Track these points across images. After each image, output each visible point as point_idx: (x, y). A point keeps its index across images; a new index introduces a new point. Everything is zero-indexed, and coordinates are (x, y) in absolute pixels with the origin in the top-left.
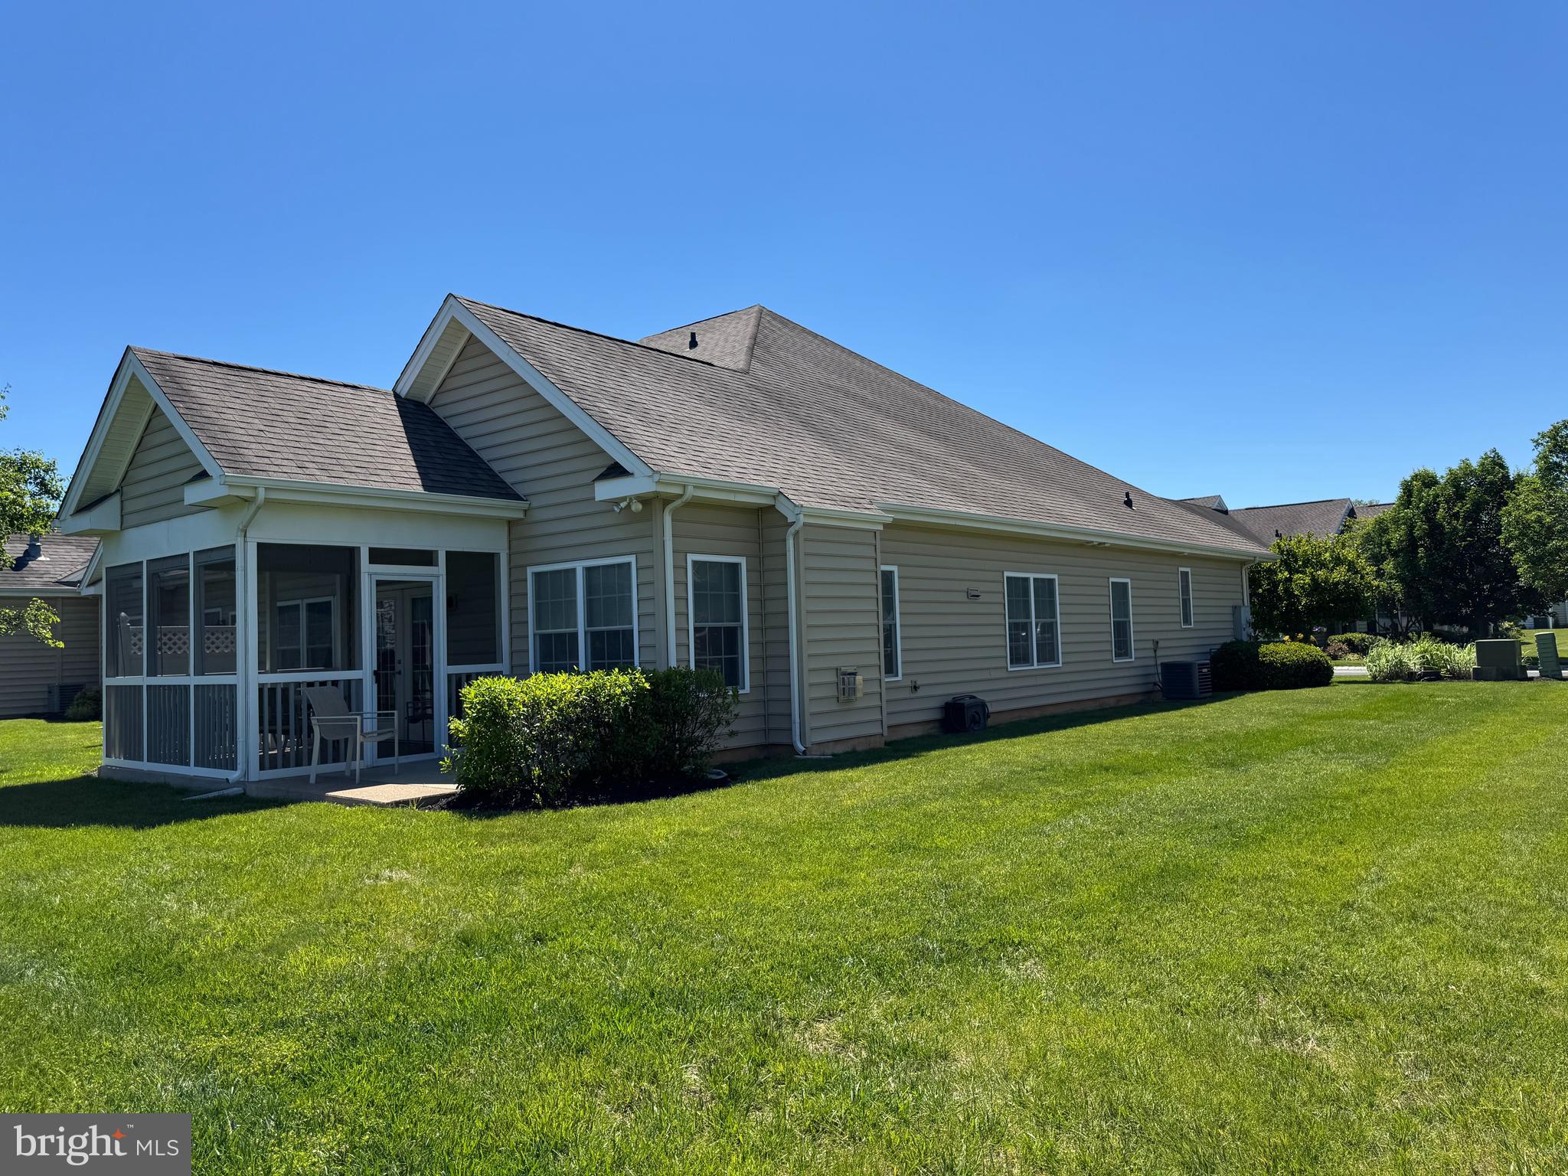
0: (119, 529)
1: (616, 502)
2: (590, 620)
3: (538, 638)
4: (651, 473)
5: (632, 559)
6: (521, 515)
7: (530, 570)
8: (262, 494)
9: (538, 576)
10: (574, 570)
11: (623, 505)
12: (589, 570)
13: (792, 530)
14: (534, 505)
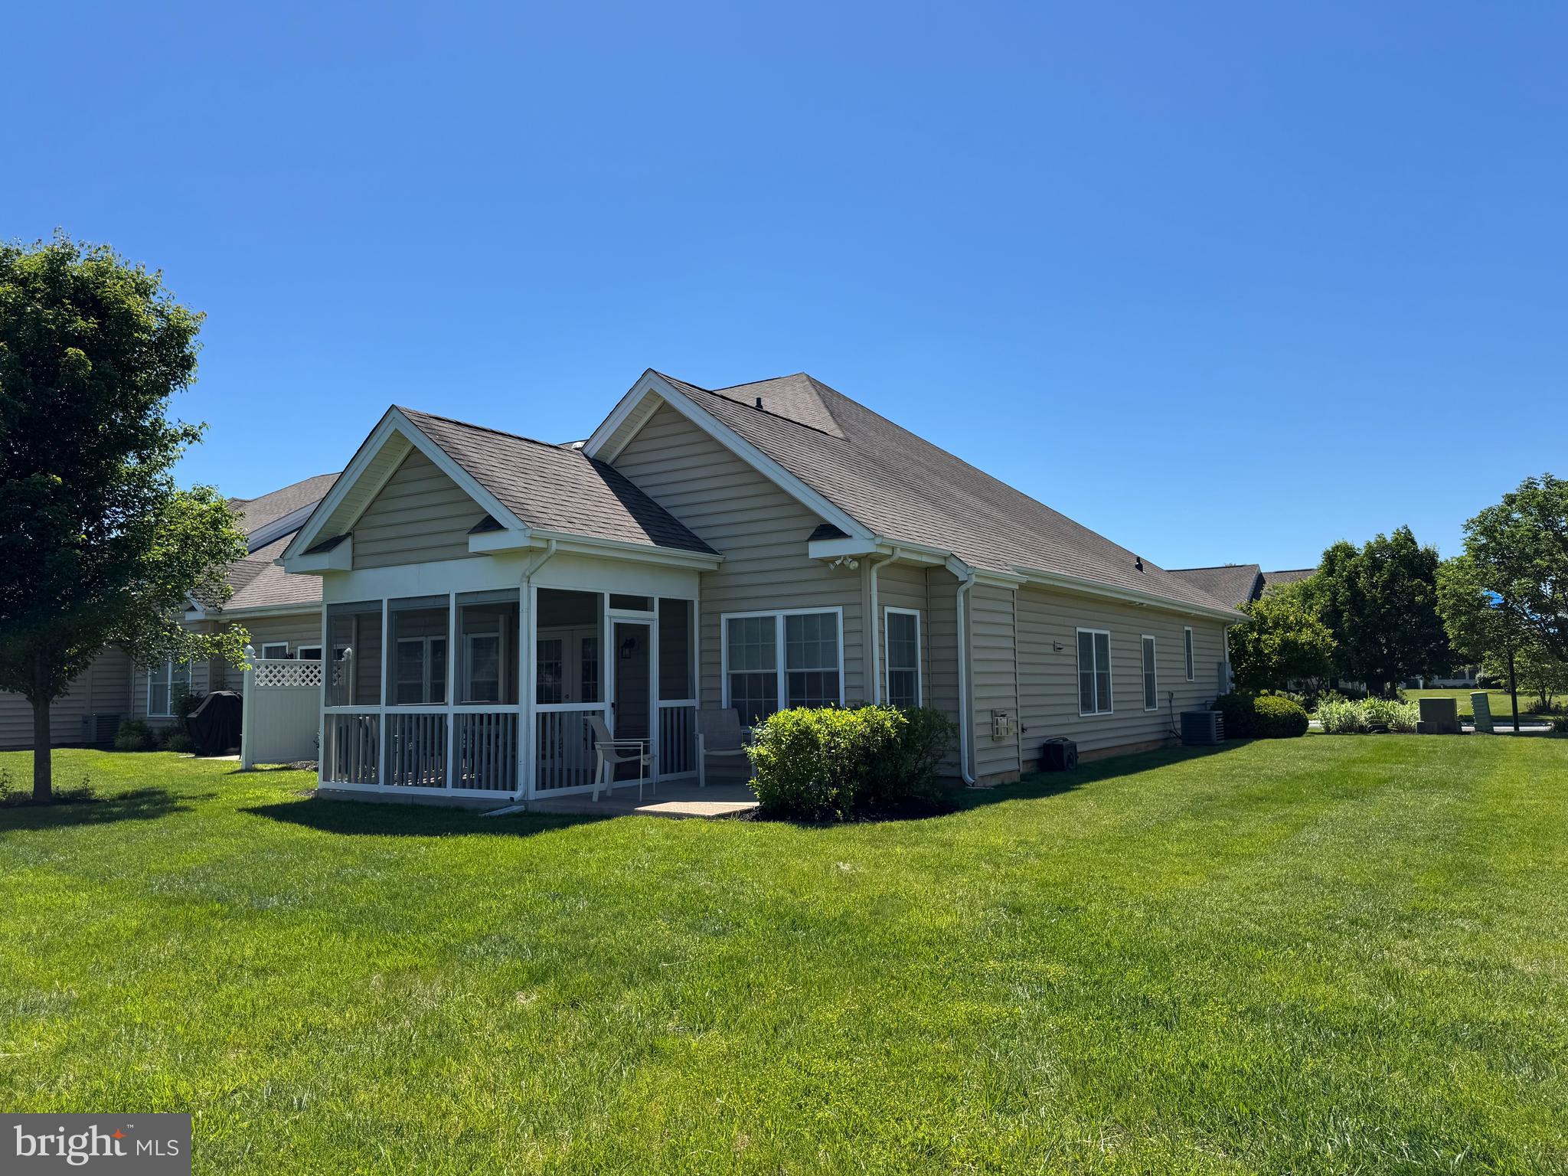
0: (349, 568)
1: (833, 560)
2: (789, 663)
3: (730, 677)
4: (873, 536)
5: (839, 610)
6: (715, 567)
7: (724, 617)
8: (554, 546)
9: (731, 621)
10: (773, 618)
11: (838, 562)
12: (789, 619)
13: (964, 587)
14: (729, 558)
